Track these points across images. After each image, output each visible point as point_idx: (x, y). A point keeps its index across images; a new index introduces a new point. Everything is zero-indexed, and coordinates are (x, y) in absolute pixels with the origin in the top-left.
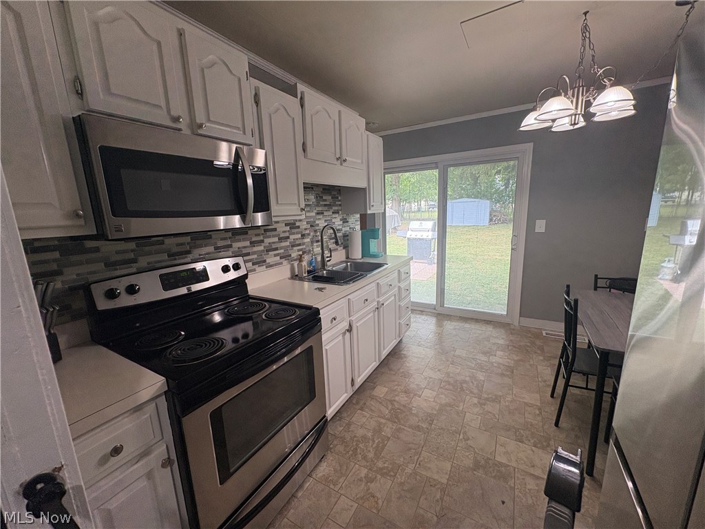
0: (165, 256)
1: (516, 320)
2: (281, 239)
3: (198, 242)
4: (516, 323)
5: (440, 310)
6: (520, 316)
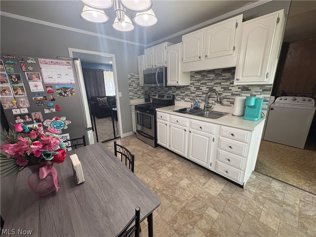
0: (164, 92)
2: (192, 93)
3: (169, 90)
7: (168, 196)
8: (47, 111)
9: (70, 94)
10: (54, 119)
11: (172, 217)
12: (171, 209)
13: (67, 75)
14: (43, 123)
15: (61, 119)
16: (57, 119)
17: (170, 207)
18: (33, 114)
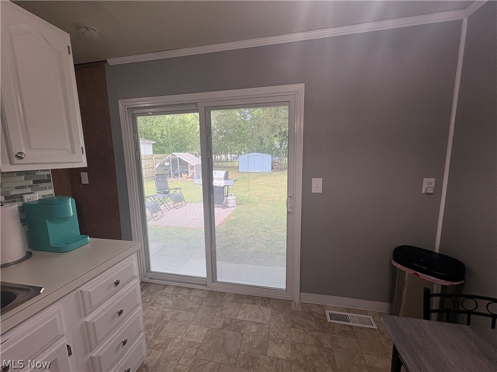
1: (296, 296)
4: (297, 300)
5: (212, 287)
6: (300, 292)
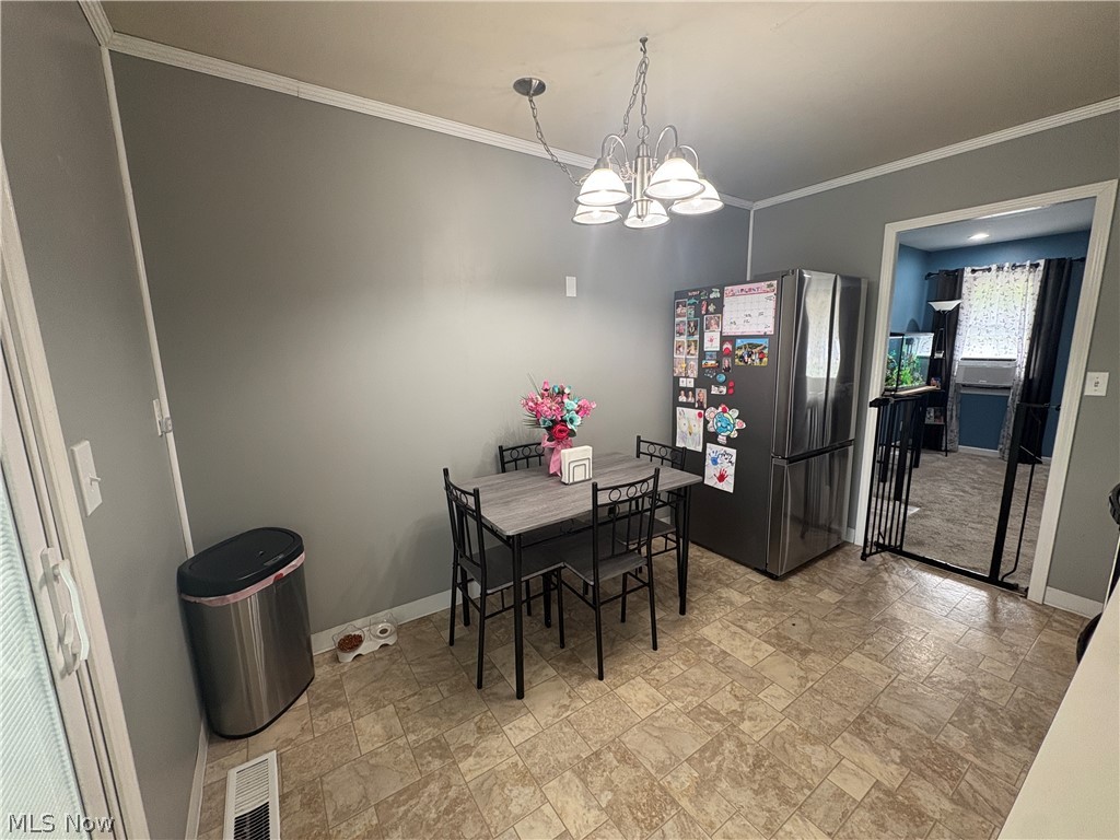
7: (715, 754)
8: (715, 390)
9: (758, 361)
10: (720, 409)
11: (635, 753)
12: (662, 755)
13: (761, 314)
14: (705, 410)
15: (730, 412)
16: (724, 411)
17: (671, 753)
18: (698, 390)
